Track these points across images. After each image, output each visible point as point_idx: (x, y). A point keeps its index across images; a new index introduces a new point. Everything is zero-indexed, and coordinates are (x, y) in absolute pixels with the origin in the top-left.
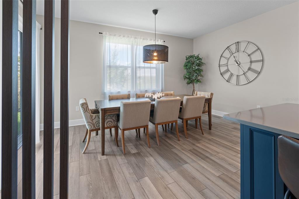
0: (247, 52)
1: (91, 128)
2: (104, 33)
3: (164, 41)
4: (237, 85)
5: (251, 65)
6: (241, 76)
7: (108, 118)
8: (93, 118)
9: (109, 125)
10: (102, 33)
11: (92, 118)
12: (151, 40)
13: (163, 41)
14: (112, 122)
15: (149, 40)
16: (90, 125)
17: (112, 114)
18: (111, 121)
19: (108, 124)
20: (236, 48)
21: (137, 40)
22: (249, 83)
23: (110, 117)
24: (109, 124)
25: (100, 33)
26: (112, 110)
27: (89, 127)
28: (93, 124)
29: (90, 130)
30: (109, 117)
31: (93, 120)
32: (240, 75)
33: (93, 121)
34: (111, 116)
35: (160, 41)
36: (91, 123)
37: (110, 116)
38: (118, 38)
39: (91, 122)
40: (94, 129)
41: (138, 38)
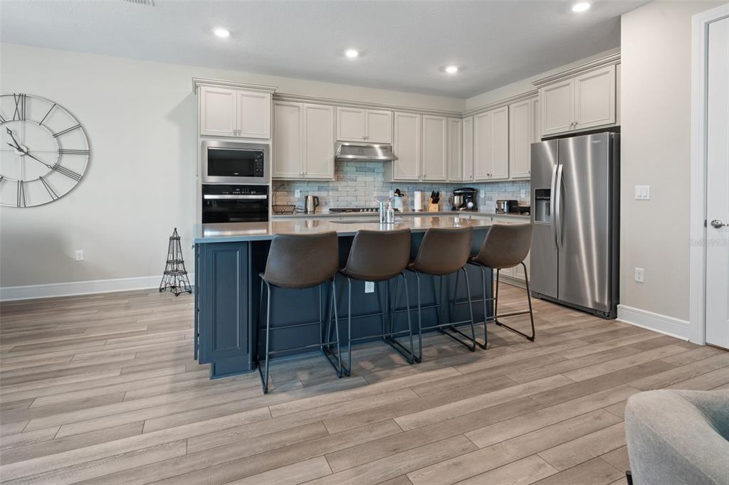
0: (48, 126)
4: (19, 206)
5: (60, 159)
6: (30, 184)
20: (17, 108)
22: (54, 200)
32: (27, 182)
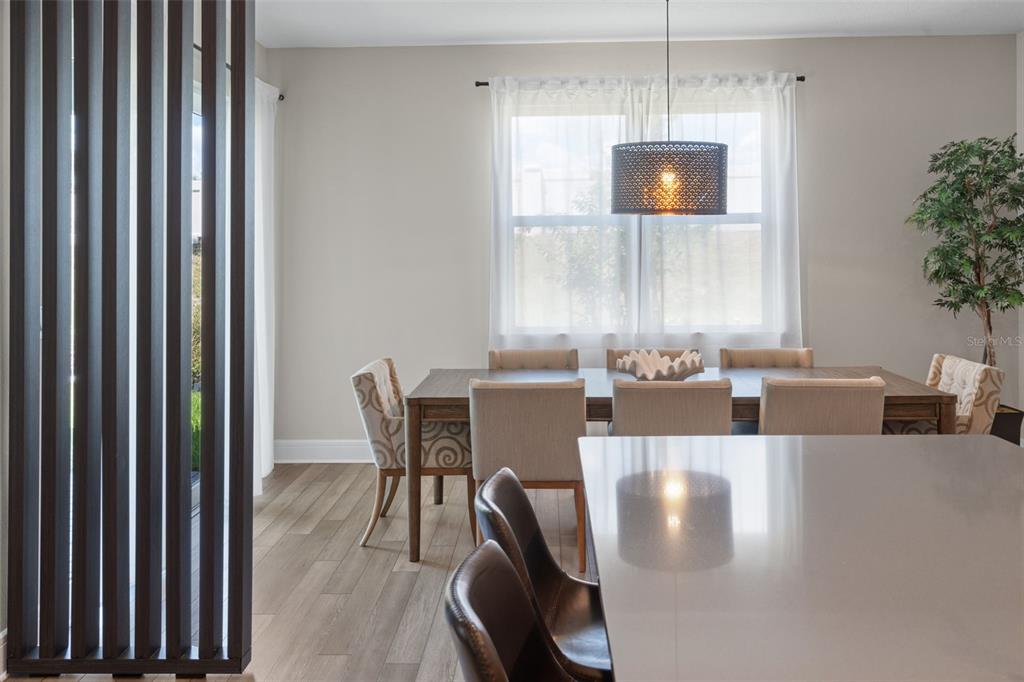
1: (385, 462)
2: (494, 82)
3: (801, 79)
7: (441, 435)
8: (391, 430)
9: (446, 464)
10: (487, 84)
11: (387, 428)
12: (721, 81)
13: (789, 80)
14: (456, 454)
15: (707, 82)
16: (381, 452)
17: (454, 423)
18: (452, 450)
19: (441, 457)
21: (644, 89)
23: (449, 435)
24: (444, 459)
25: (478, 84)
26: (444, 407)
27: (378, 459)
28: (391, 451)
29: (381, 470)
30: (445, 433)
31: (390, 436)
33: (389, 440)
34: (453, 429)
35: (776, 79)
36: (384, 445)
37: (448, 430)
38: (555, 96)
39: (385, 441)
40: (394, 467)
41: (653, 80)
